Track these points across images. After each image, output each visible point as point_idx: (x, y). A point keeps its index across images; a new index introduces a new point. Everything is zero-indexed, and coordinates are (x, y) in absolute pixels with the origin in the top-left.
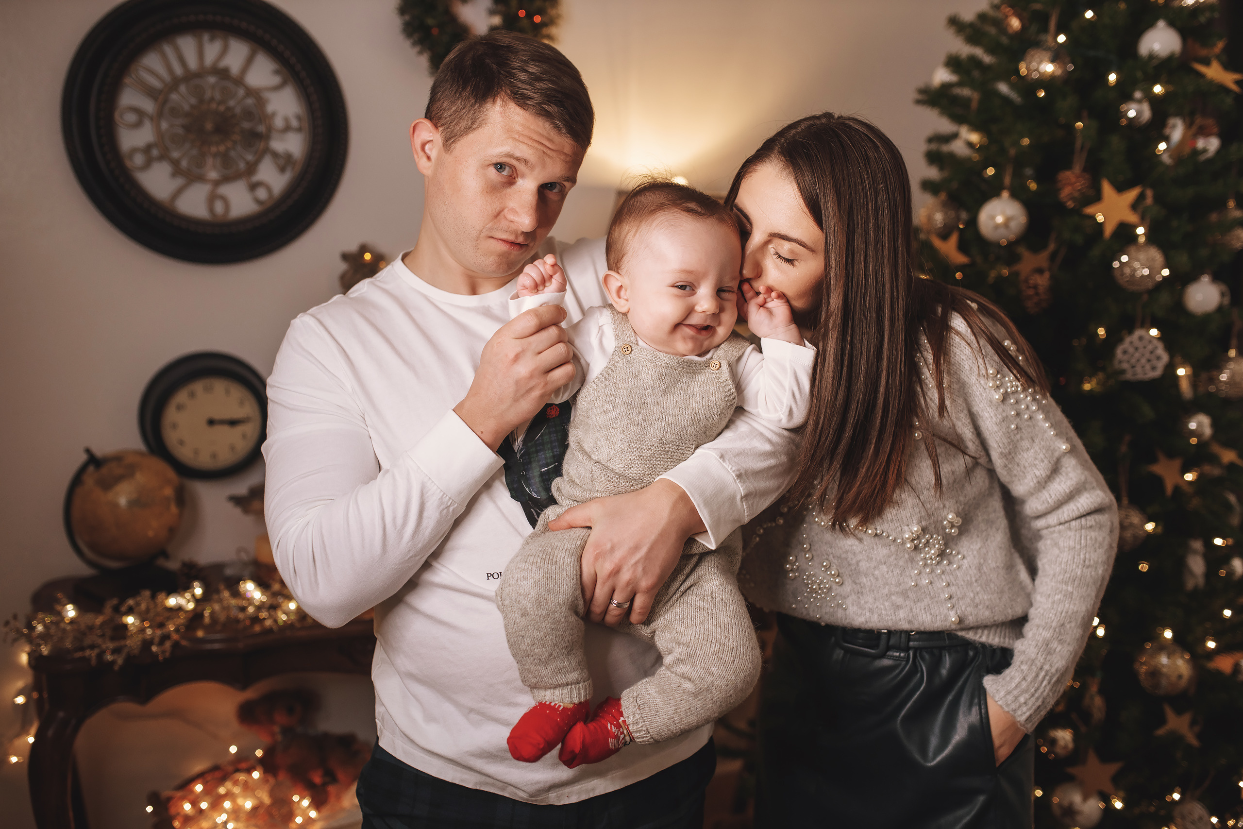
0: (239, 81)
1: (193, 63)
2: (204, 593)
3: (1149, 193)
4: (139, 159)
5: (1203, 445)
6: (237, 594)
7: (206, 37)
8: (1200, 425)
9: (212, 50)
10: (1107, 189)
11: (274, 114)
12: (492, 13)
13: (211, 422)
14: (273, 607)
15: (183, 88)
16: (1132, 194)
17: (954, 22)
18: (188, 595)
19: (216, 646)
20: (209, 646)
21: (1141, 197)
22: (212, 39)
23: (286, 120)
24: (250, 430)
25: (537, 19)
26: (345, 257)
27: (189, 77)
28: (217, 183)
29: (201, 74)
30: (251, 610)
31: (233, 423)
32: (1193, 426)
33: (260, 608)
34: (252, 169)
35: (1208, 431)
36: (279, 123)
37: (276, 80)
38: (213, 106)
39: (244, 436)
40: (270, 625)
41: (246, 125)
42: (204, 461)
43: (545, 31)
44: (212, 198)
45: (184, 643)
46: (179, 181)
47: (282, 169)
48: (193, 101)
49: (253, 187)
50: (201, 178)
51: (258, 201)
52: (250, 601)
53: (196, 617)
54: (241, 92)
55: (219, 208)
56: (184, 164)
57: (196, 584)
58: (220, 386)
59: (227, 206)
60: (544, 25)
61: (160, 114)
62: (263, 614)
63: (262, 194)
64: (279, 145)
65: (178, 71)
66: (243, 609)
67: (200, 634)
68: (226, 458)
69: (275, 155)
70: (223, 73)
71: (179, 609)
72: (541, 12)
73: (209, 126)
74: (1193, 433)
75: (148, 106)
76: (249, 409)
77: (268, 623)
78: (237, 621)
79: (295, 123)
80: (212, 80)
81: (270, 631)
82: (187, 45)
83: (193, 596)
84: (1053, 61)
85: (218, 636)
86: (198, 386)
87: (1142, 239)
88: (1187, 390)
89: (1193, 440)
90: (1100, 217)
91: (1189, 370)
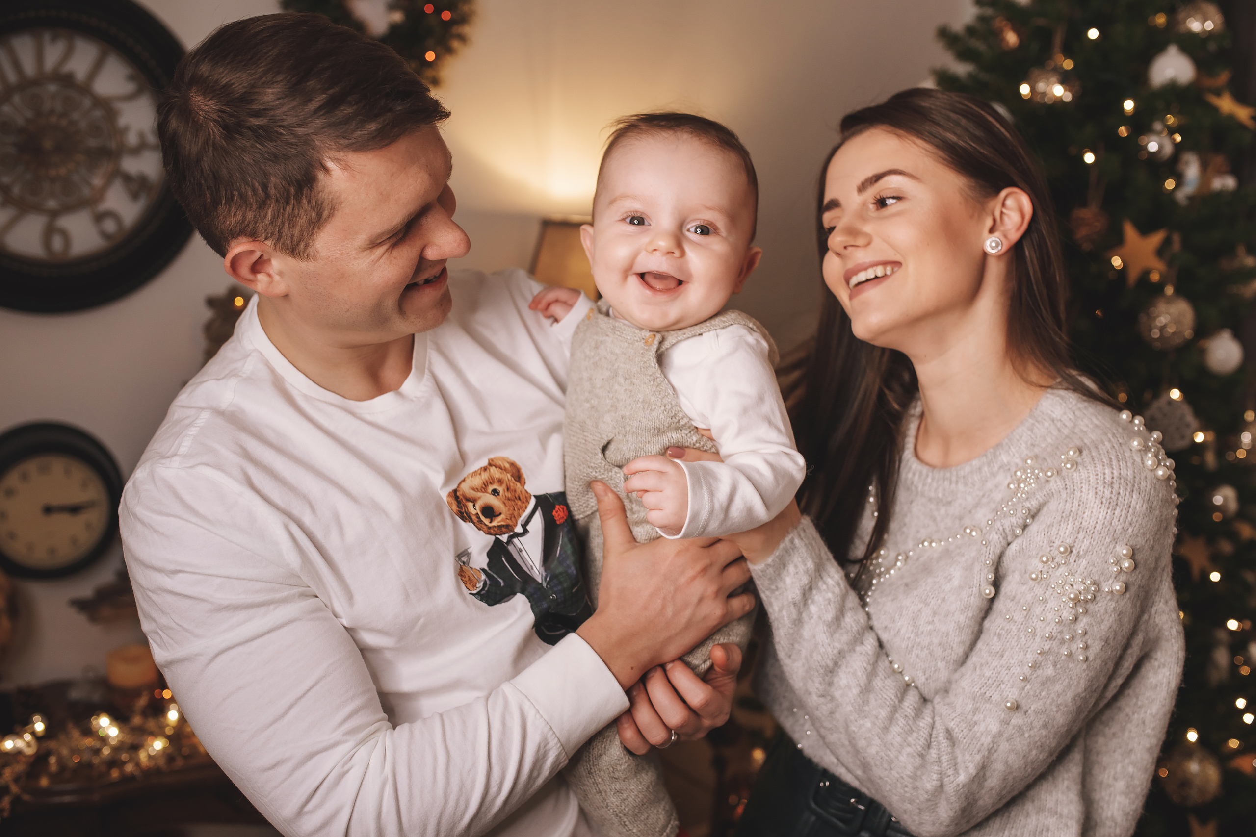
0: (85, 89)
1: (29, 67)
2: (47, 729)
3: (1176, 239)
5: (1227, 521)
6: (89, 732)
7: (47, 37)
8: (1226, 499)
9: (53, 53)
10: (1130, 232)
11: (126, 130)
12: (392, 8)
13: (48, 510)
14: (135, 748)
15: (17, 99)
16: (1157, 238)
17: (945, 35)
18: (28, 737)
19: (67, 799)
20: (57, 800)
21: (1167, 242)
22: (54, 39)
23: (141, 135)
24: (96, 518)
25: (446, 16)
26: (212, 302)
27: (26, 85)
29: (39, 80)
30: (106, 751)
31: (74, 510)
32: (1218, 500)
33: (117, 749)
34: (99, 195)
35: (1233, 506)
36: (132, 139)
37: (129, 88)
38: (53, 120)
39: (88, 526)
40: (131, 771)
41: (93, 143)
42: (39, 557)
43: (456, 30)
44: (50, 231)
45: (26, 797)
46: (10, 213)
47: (135, 196)
48: (29, 114)
49: (99, 218)
50: (37, 209)
51: (105, 235)
52: (104, 740)
53: (39, 761)
54: (87, 102)
55: (57, 243)
56: (16, 190)
57: (37, 718)
58: (58, 465)
59: (67, 241)
60: (454, 22)
62: (124, 756)
63: (110, 226)
64: (131, 165)
65: (12, 78)
66: (97, 751)
67: (44, 782)
68: (66, 553)
69: (127, 178)
70: (66, 80)
71: (17, 754)
72: (451, 7)
73: (49, 142)
74: (1217, 508)
76: (94, 492)
77: (129, 768)
78: (90, 765)
79: (150, 140)
80: (52, 88)
81: (131, 778)
82: (23, 46)
83: (33, 733)
84: (1062, 82)
85: (69, 787)
86: (31, 466)
87: (1169, 290)
88: (1210, 459)
89: (1217, 517)
90: (1117, 262)
91: (1211, 436)
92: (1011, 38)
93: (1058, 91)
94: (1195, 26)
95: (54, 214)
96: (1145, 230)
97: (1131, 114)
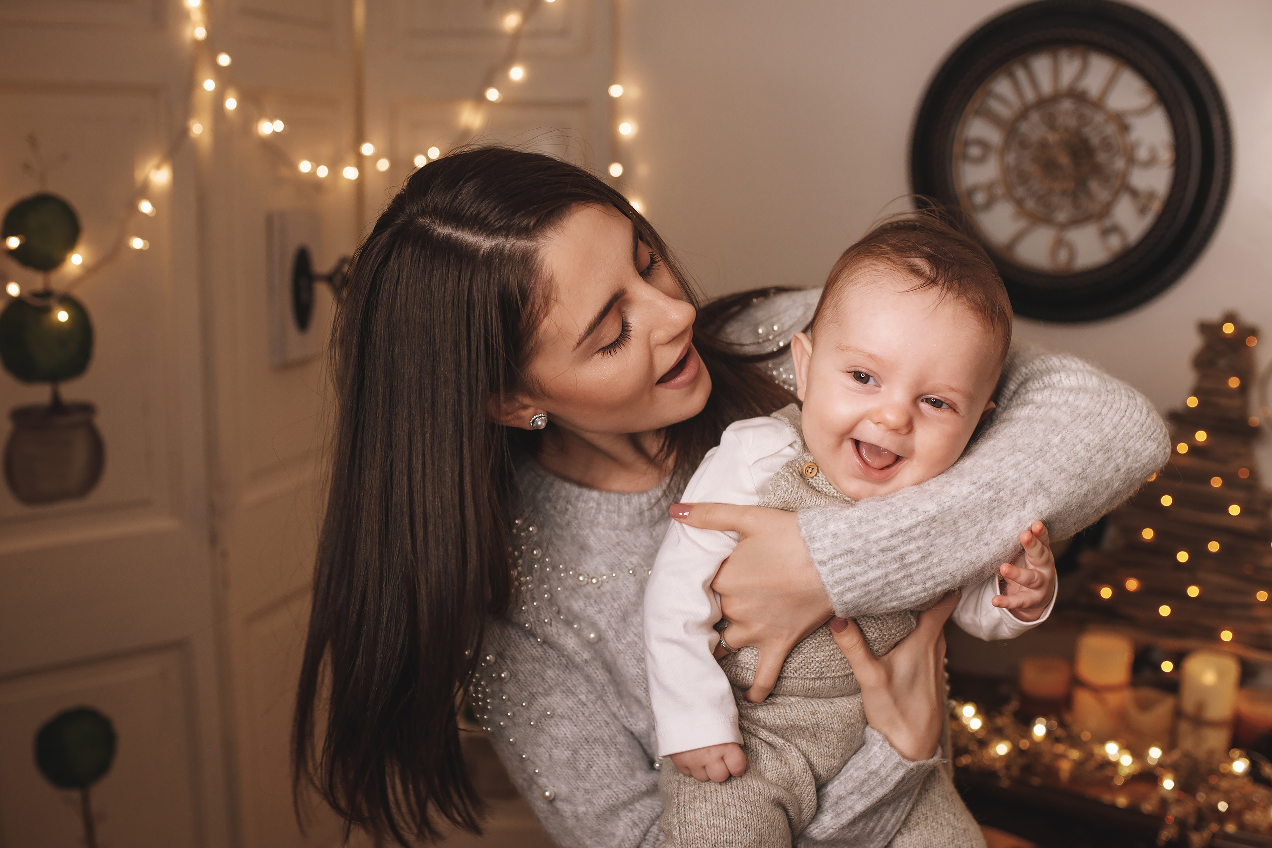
0: (1098, 105)
1: (1046, 85)
4: (980, 198)
7: (1063, 55)
9: (1069, 68)
11: (1138, 144)
15: (1035, 117)
22: (1070, 56)
23: (1153, 150)
26: (1203, 328)
28: (1063, 227)
29: (1056, 97)
34: (1107, 209)
37: (1145, 101)
38: (1068, 136)
46: (1023, 223)
47: (1140, 211)
48: (1045, 130)
49: (1106, 232)
50: (1048, 221)
51: (1109, 249)
54: (1101, 118)
56: (1030, 203)
59: (1072, 253)
61: (1006, 147)
63: (1115, 241)
64: (1140, 180)
65: (1030, 96)
69: (1136, 194)
70: (1081, 97)
75: (994, 136)
79: (1162, 154)
82: (1041, 65)
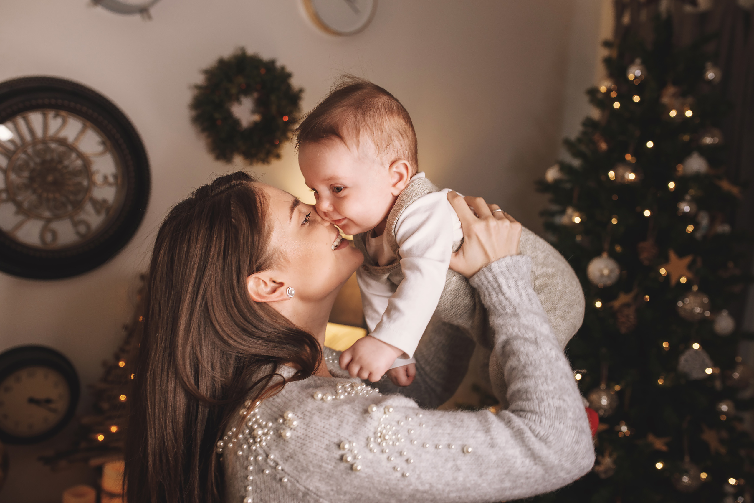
0: (73, 148)
1: (39, 133)
3: (699, 260)
5: (729, 420)
7: (51, 114)
8: (728, 408)
9: (55, 124)
10: (672, 256)
11: (97, 173)
12: (253, 113)
13: (31, 400)
16: (688, 260)
21: (694, 261)
22: (56, 116)
24: (61, 406)
27: (36, 143)
29: (45, 141)
32: (723, 408)
36: (99, 178)
37: (101, 148)
41: (76, 180)
42: (22, 430)
44: (45, 231)
46: (21, 218)
49: (75, 224)
55: (49, 239)
59: (55, 236)
61: (11, 168)
63: (82, 229)
64: (97, 193)
65: (28, 137)
68: (40, 428)
69: (95, 202)
70: (62, 142)
73: (50, 178)
74: (723, 413)
75: (3, 162)
79: (111, 179)
80: (54, 145)
82: (35, 118)
84: (634, 172)
86: (24, 373)
87: (695, 288)
88: (718, 384)
89: (723, 418)
90: (663, 271)
91: (717, 371)
92: (604, 146)
93: (632, 176)
94: (708, 140)
95: (49, 221)
96: (681, 255)
97: (673, 190)
